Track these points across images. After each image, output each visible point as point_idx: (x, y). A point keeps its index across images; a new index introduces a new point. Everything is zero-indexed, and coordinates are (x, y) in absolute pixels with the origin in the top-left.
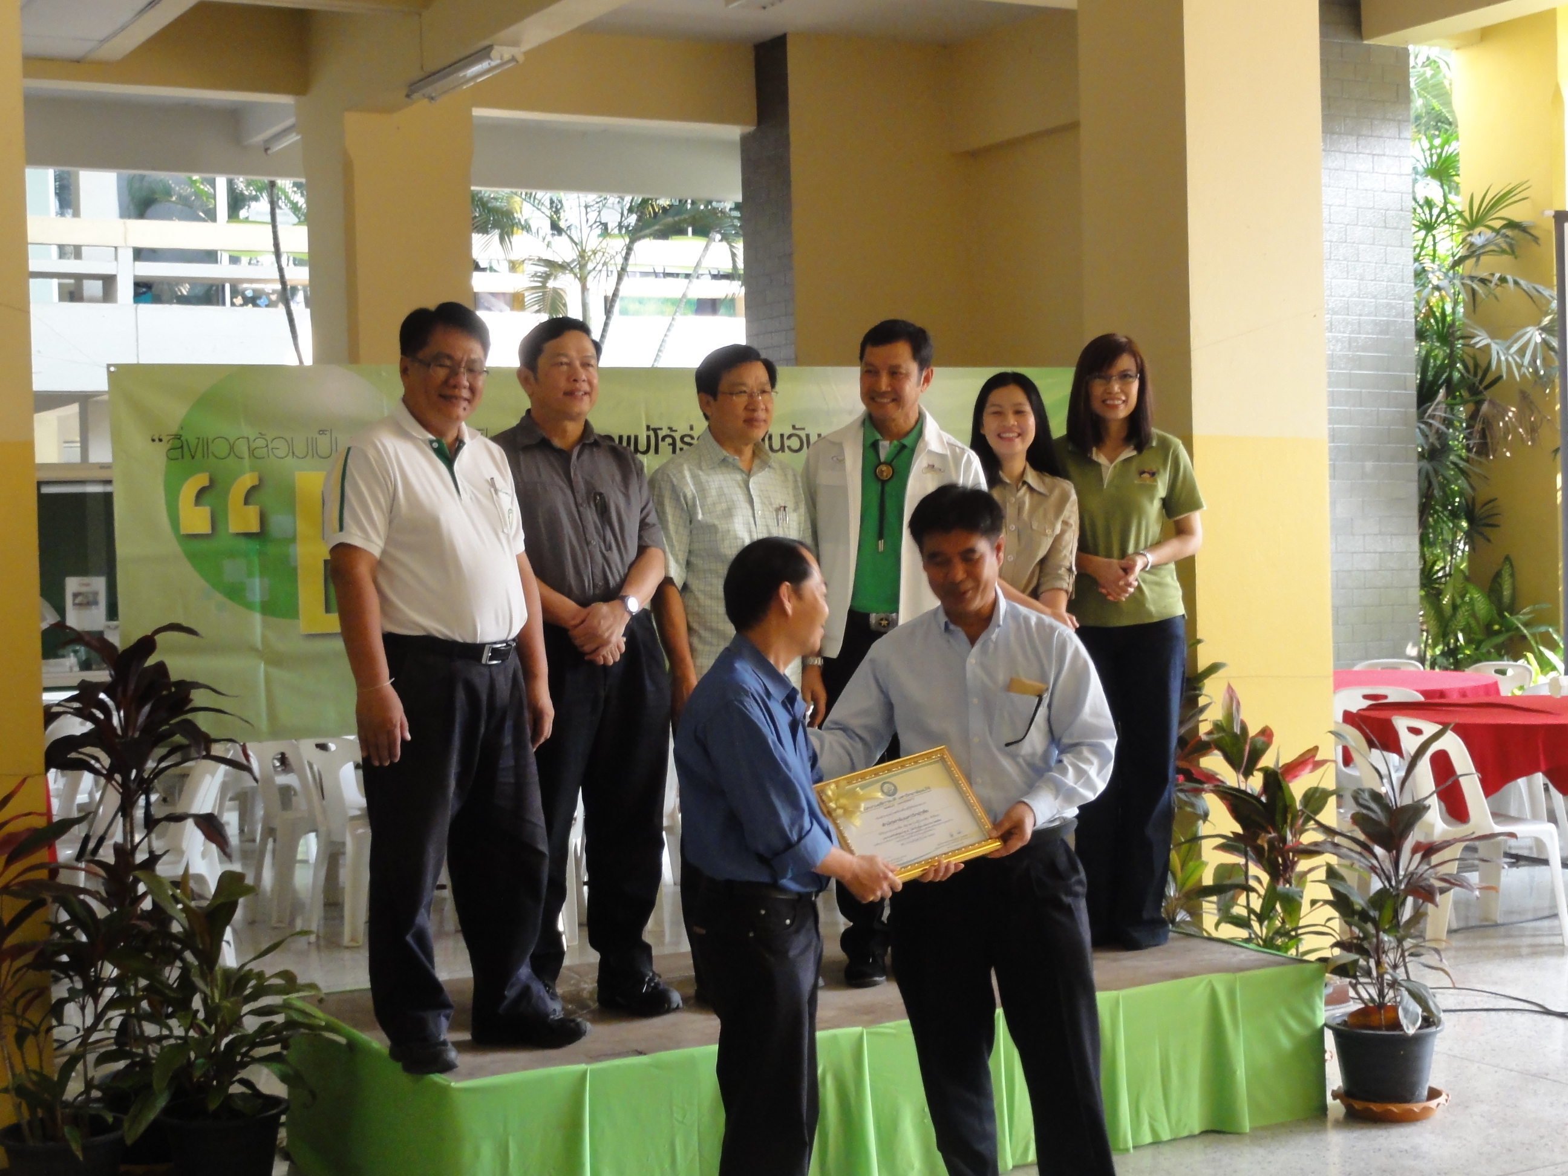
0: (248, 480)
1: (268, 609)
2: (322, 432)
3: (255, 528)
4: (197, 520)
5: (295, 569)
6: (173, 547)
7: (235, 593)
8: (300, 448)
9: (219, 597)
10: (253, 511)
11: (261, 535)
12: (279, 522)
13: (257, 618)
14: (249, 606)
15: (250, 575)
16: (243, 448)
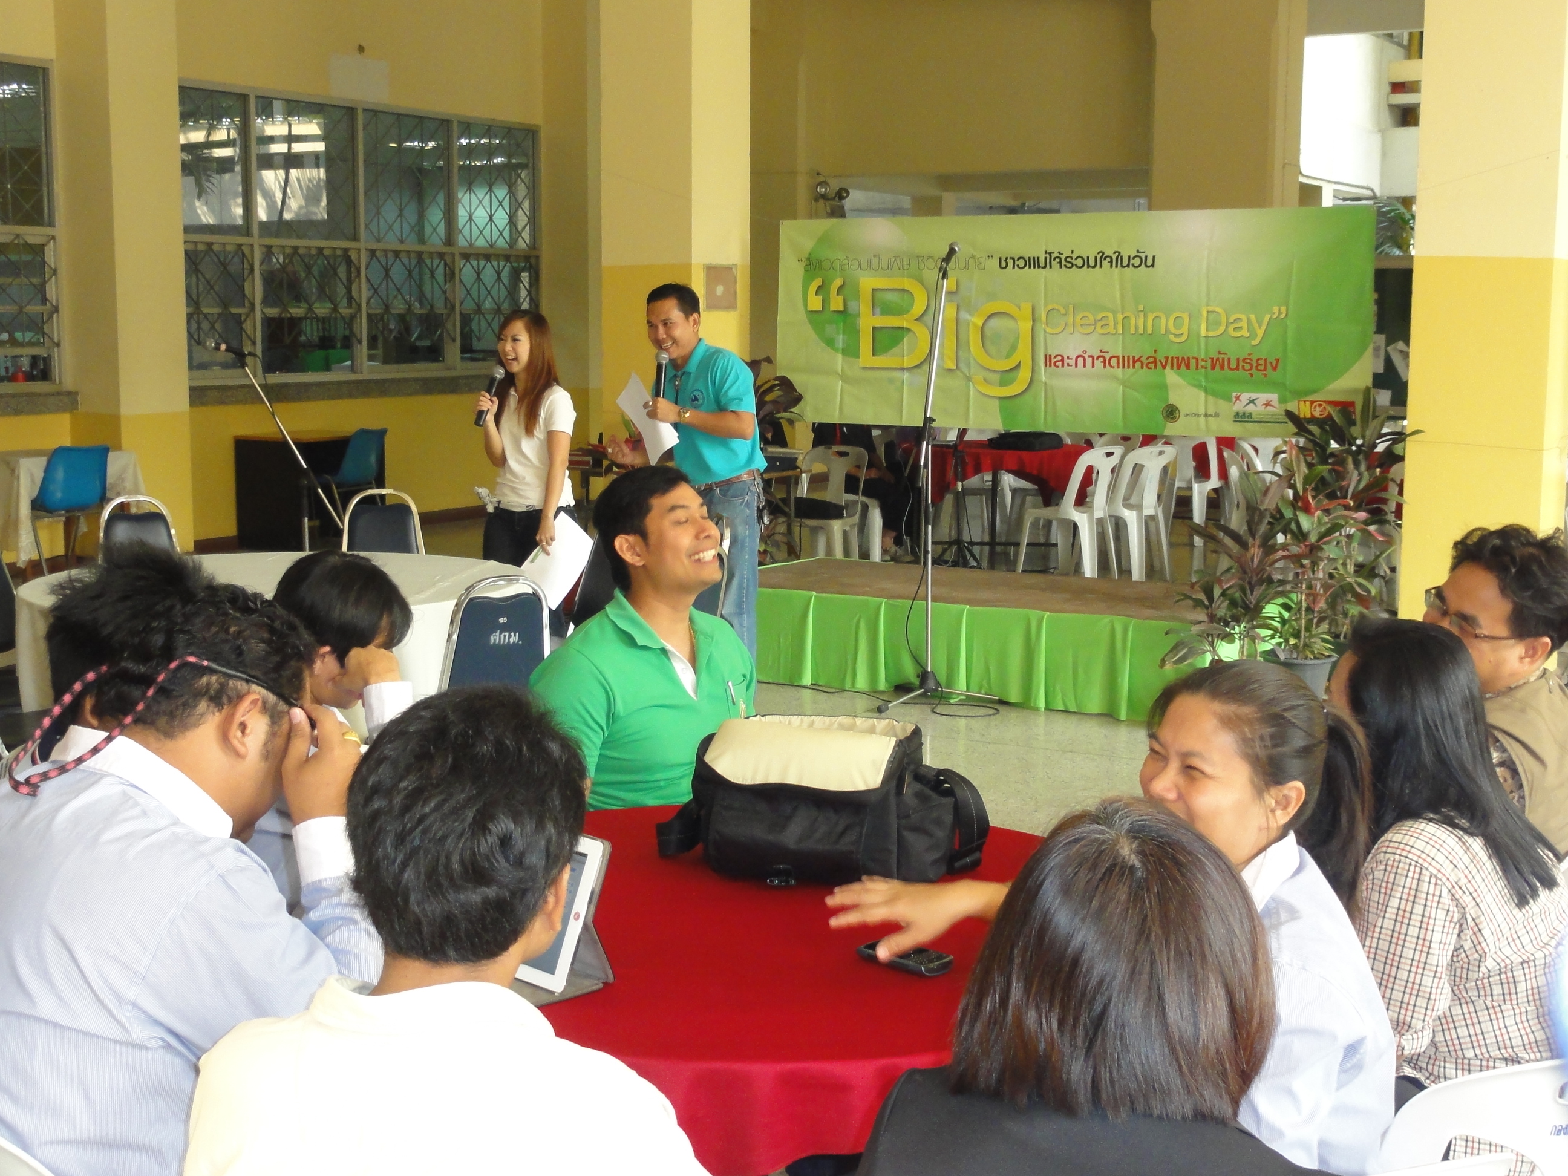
0: (838, 282)
1: (845, 352)
2: (875, 256)
3: (842, 309)
4: (815, 303)
5: (859, 332)
6: (802, 316)
7: (830, 342)
8: (864, 266)
9: (823, 345)
10: (840, 299)
11: (844, 313)
12: (852, 304)
13: (840, 357)
14: (836, 350)
15: (838, 334)
16: (837, 265)
